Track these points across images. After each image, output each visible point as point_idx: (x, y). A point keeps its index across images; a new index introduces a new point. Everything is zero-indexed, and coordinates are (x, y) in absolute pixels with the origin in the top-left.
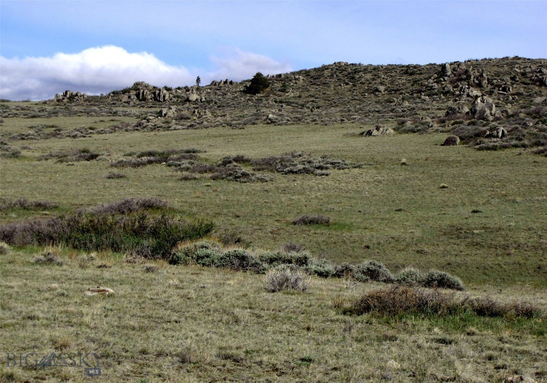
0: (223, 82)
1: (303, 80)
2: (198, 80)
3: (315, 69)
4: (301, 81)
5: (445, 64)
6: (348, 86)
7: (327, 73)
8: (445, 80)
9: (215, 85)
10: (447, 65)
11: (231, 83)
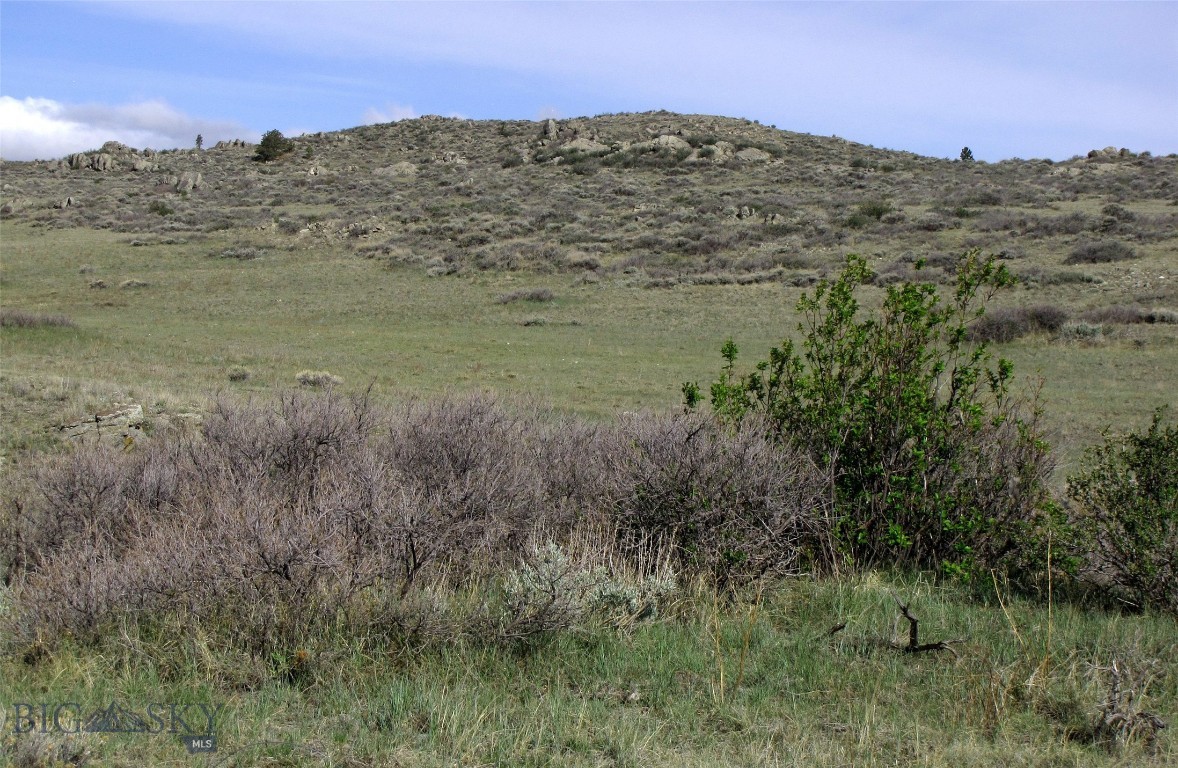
0: (232, 144)
1: (350, 141)
2: (199, 140)
3: (377, 125)
4: (346, 143)
5: (548, 120)
6: (411, 151)
7: (391, 131)
8: (543, 145)
9: (221, 147)
10: (550, 121)
11: (243, 145)
